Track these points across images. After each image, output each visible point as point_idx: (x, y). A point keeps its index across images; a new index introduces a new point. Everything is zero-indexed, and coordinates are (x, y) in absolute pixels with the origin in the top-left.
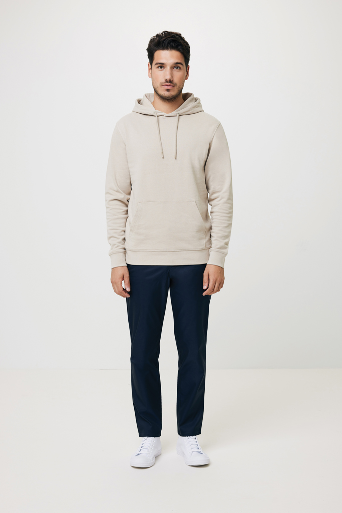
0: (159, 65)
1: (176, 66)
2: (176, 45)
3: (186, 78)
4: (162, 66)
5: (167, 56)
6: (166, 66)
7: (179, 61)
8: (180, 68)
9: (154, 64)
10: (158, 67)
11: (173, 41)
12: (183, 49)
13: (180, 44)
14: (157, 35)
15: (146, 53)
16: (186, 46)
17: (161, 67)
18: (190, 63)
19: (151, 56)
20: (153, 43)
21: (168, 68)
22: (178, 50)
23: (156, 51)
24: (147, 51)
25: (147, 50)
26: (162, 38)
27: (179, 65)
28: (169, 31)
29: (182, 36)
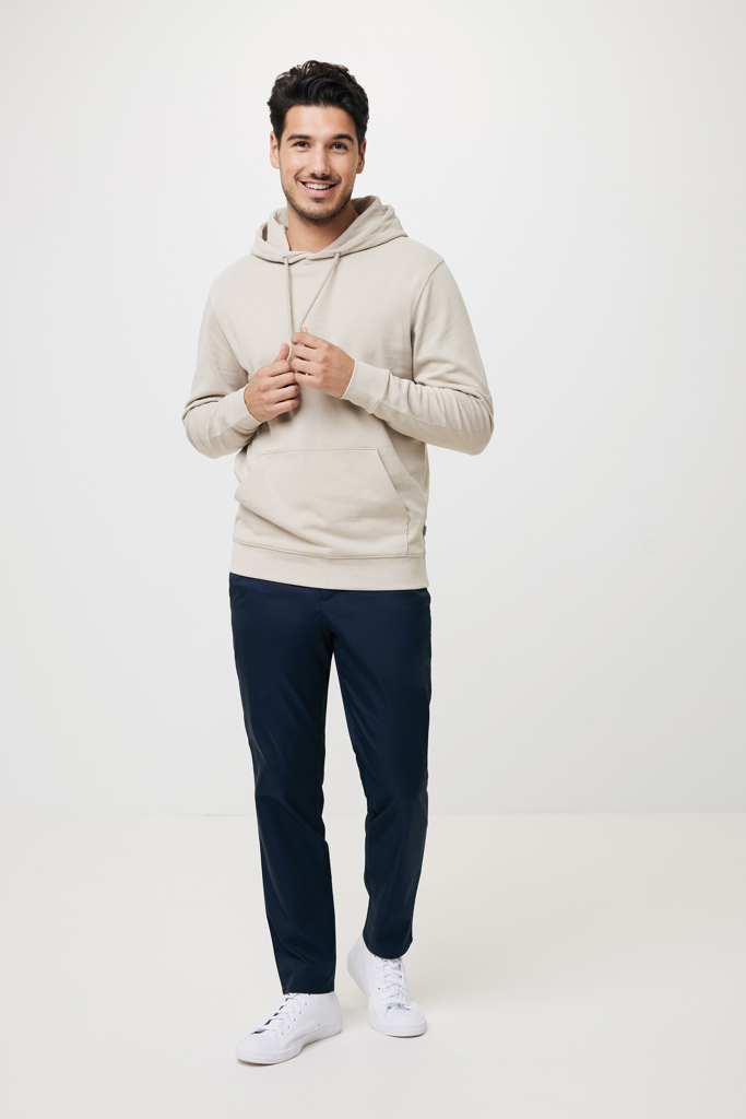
0: (298, 140)
1: (336, 143)
2: (337, 93)
3: (359, 170)
4: (304, 142)
5: (317, 120)
6: (314, 142)
7: (345, 132)
8: (345, 148)
9: (285, 137)
10: (295, 145)
11: (331, 85)
12: (353, 104)
13: (347, 93)
14: (293, 71)
15: (267, 111)
16: (359, 98)
17: (302, 144)
18: (368, 136)
19: (278, 120)
20: (283, 89)
21: (319, 147)
22: (342, 106)
23: (290, 107)
24: (268, 108)
25: (270, 103)
26: (305, 77)
27: (345, 141)
28: (321, 60)
29: (351, 73)
